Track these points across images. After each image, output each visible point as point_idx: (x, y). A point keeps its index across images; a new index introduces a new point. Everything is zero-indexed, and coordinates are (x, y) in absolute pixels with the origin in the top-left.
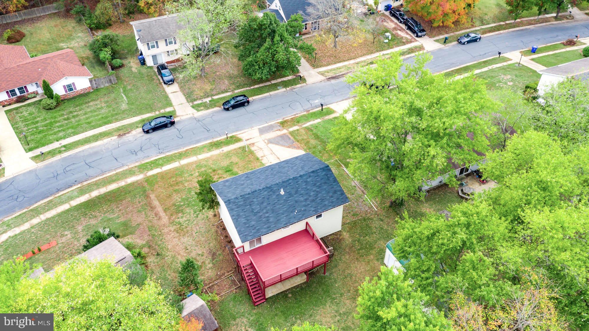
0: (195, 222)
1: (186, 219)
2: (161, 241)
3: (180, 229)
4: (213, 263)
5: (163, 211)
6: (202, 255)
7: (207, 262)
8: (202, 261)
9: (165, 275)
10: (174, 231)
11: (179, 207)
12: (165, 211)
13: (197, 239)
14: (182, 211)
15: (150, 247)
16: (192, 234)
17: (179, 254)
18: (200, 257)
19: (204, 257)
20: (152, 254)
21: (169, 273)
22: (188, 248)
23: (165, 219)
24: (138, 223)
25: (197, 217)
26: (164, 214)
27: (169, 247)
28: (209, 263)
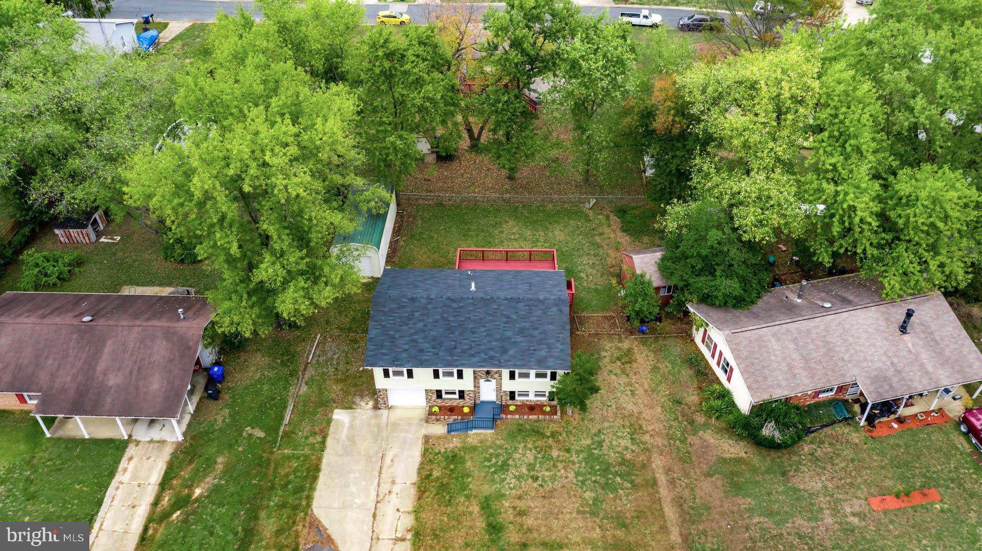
0: (606, 424)
1: (621, 441)
2: (671, 427)
3: (635, 429)
4: (600, 355)
5: (660, 483)
6: (611, 371)
7: (607, 360)
8: (614, 365)
9: (673, 368)
10: (647, 432)
11: (628, 474)
12: (655, 483)
13: (612, 396)
14: (623, 462)
15: (692, 422)
16: (617, 408)
17: (646, 391)
18: (615, 372)
19: (609, 367)
20: (690, 408)
21: (667, 370)
22: (629, 393)
23: (658, 463)
24: (709, 479)
25: (599, 431)
26: (658, 475)
27: (659, 410)
28: (605, 357)
